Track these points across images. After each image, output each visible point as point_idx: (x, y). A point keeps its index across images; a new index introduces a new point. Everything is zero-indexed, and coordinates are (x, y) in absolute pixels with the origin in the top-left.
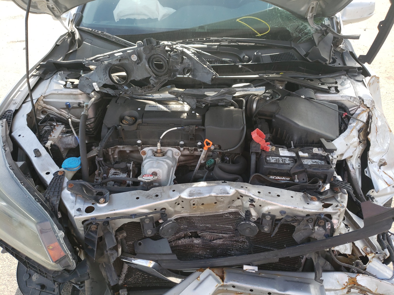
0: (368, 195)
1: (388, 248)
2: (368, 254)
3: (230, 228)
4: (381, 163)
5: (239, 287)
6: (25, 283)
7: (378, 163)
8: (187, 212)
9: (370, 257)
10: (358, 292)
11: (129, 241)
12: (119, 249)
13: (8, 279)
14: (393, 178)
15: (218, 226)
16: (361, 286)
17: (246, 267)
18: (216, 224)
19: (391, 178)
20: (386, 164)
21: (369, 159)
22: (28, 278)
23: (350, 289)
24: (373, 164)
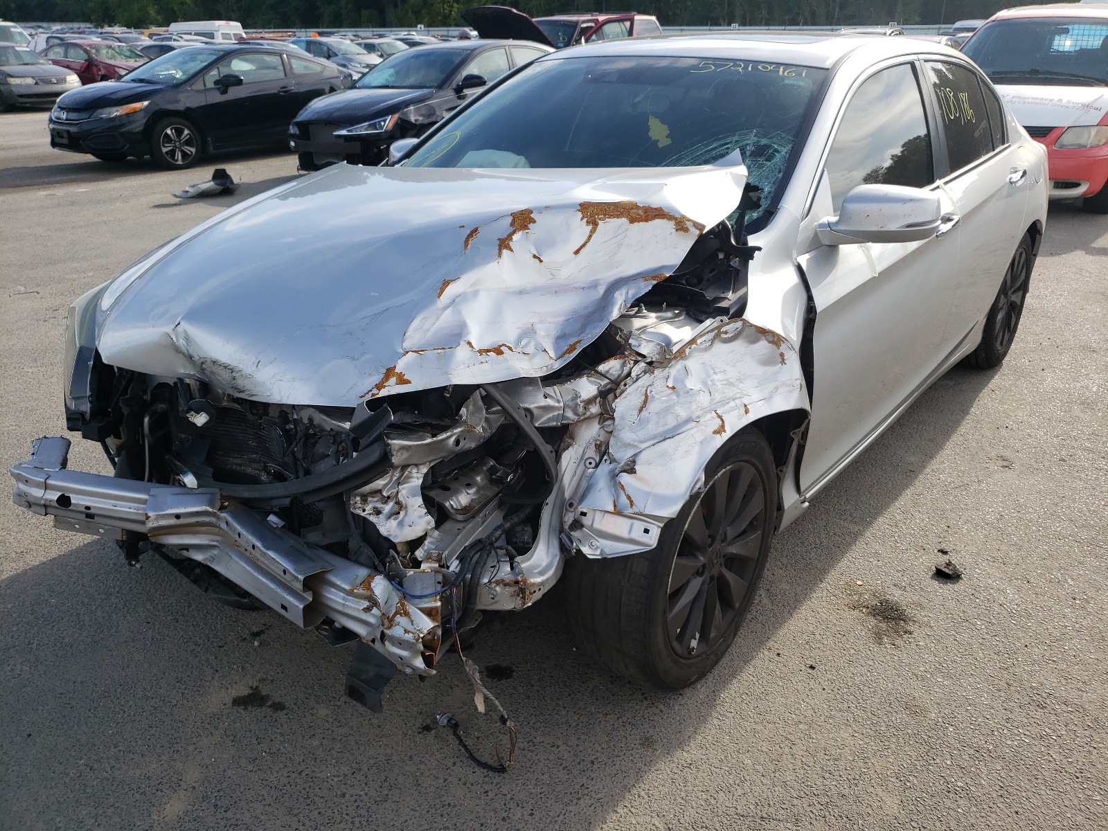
0: (574, 520)
2: (429, 559)
4: (625, 467)
9: (425, 565)
14: (635, 502)
17: (271, 517)
19: (629, 502)
21: (608, 454)
23: (372, 607)
24: (611, 466)
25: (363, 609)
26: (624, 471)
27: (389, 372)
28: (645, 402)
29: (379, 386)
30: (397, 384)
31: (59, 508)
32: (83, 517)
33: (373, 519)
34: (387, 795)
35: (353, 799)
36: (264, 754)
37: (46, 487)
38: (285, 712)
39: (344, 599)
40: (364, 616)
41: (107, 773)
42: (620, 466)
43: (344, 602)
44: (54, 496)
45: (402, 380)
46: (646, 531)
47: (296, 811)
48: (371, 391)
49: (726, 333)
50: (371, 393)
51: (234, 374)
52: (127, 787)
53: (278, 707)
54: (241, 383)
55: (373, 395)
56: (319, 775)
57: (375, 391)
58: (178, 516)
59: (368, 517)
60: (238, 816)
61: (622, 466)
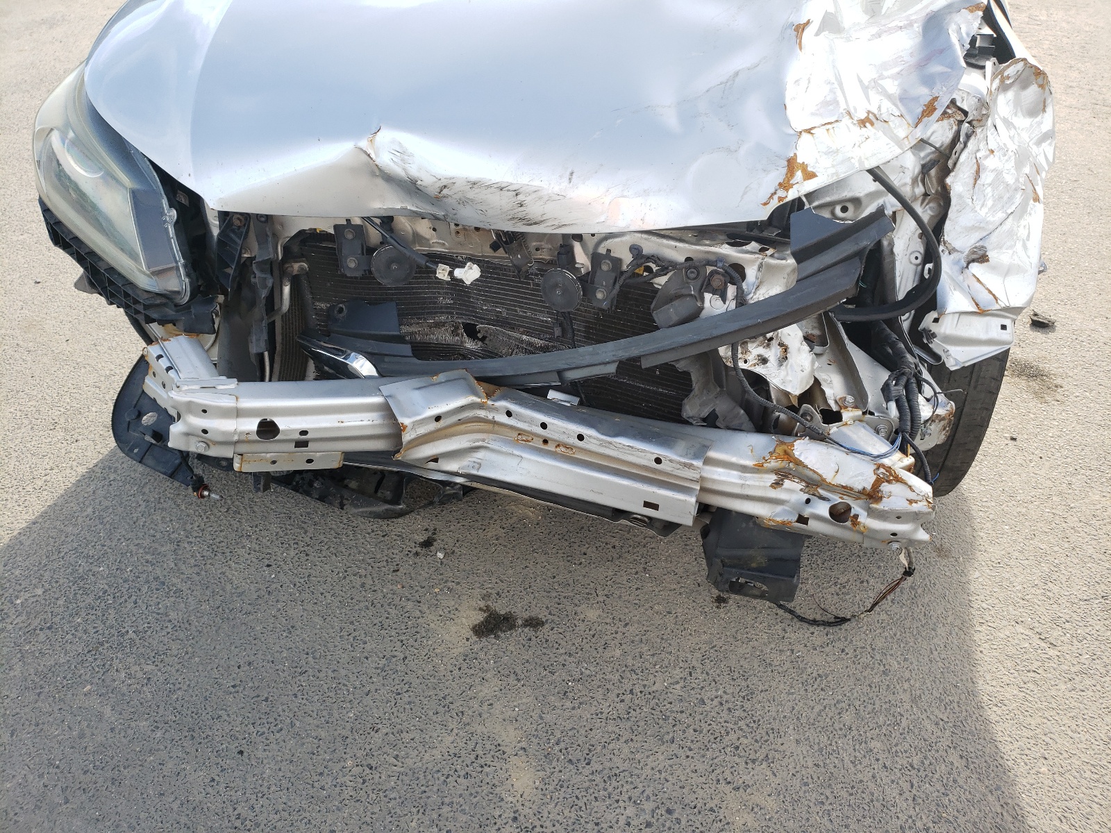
0: (924, 329)
1: (897, 402)
2: (846, 407)
3: (546, 321)
4: (974, 256)
5: (520, 418)
6: (125, 425)
7: (966, 254)
8: (444, 244)
9: (846, 415)
10: (801, 490)
11: (319, 300)
12: (284, 287)
13: (101, 433)
14: (997, 295)
15: (521, 313)
16: (806, 467)
17: (552, 395)
18: (515, 306)
19: (991, 296)
20: (988, 261)
21: (945, 243)
22: (134, 417)
23: (782, 480)
24: (952, 256)
25: (771, 486)
26: (973, 261)
27: (792, 165)
28: (978, 172)
29: (786, 185)
30: (805, 180)
31: (262, 442)
32: (291, 447)
33: (759, 370)
34: (748, 686)
35: (716, 702)
36: (570, 684)
37: (239, 413)
38: (546, 626)
39: (741, 478)
40: (773, 494)
41: (396, 766)
42: (964, 255)
43: (742, 482)
44: (252, 425)
45: (810, 175)
46: (1004, 327)
47: (667, 738)
48: (775, 193)
49: (1008, 78)
50: (776, 197)
51: (521, 198)
52: (440, 774)
53: (534, 623)
54: (534, 209)
55: (780, 199)
56: (654, 688)
57: (781, 193)
58: (438, 418)
59: (752, 369)
60: (608, 765)
61: (968, 256)
